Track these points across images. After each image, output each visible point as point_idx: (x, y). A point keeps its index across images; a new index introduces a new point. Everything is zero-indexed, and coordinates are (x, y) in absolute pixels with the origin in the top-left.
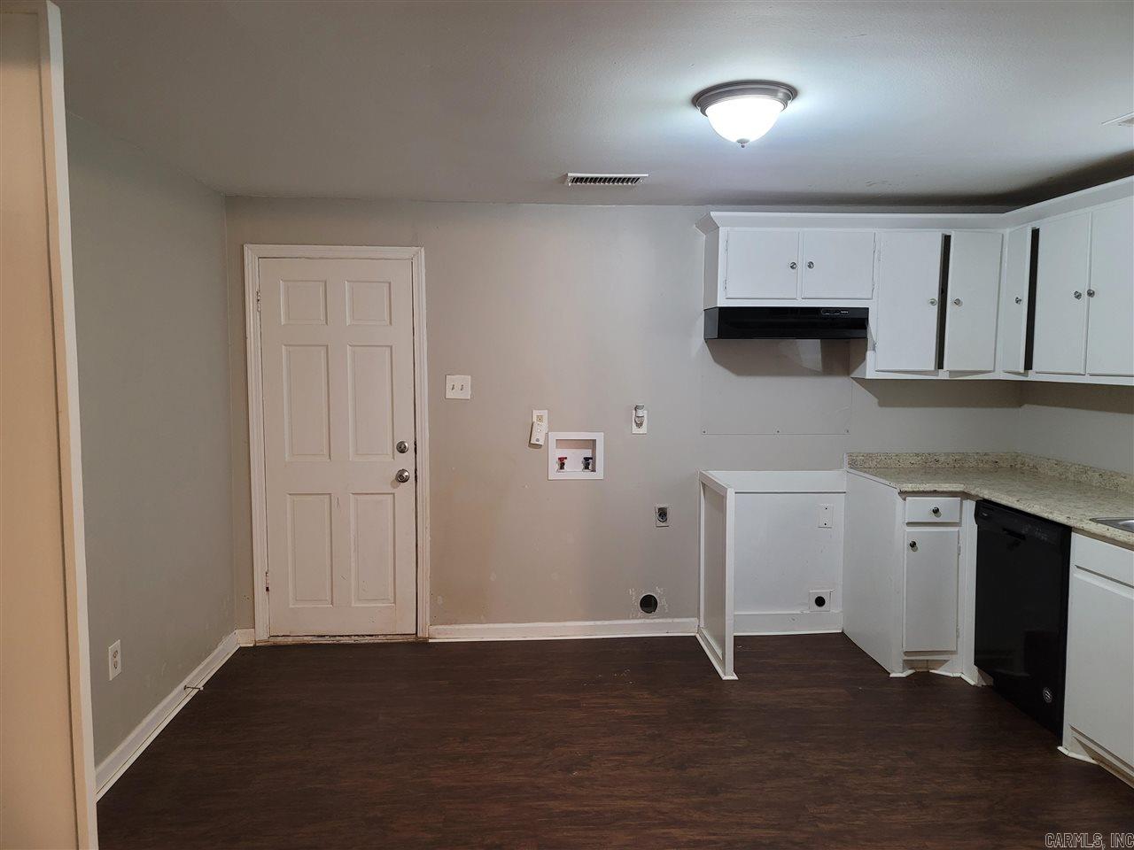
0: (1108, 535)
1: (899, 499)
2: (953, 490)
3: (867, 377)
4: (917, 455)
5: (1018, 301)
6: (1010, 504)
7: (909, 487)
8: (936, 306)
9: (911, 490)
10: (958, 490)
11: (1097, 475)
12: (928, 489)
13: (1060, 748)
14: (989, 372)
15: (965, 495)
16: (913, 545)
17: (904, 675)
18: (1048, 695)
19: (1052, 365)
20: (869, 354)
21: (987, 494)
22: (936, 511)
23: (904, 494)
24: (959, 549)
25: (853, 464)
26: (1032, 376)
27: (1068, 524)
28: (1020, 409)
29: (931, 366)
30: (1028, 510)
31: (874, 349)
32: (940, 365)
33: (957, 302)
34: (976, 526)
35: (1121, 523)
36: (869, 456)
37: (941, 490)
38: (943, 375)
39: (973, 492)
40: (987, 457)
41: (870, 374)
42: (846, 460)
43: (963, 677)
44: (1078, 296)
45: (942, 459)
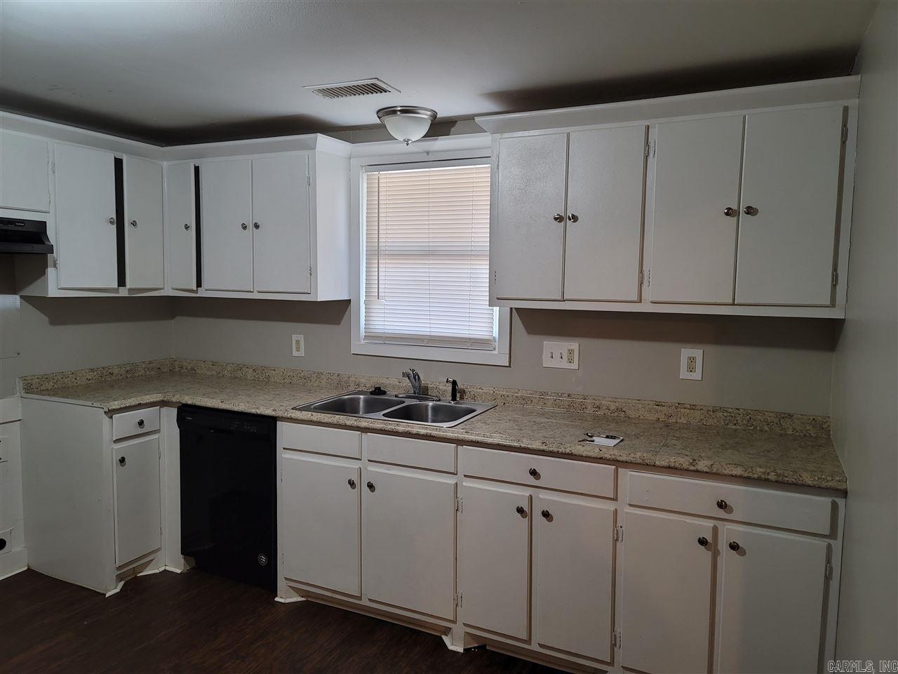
0: (315, 419)
1: (106, 419)
2: (154, 400)
3: (50, 295)
4: (92, 370)
5: (187, 227)
6: (216, 406)
7: (115, 405)
8: (115, 226)
9: (118, 407)
10: (158, 399)
11: (251, 371)
12: (133, 404)
13: (276, 599)
14: (160, 289)
15: (163, 404)
16: (122, 460)
17: (118, 590)
18: (263, 559)
19: (219, 283)
20: (51, 271)
21: (188, 400)
22: (141, 423)
23: (110, 413)
24: (160, 453)
25: (29, 389)
26: (202, 293)
27: (275, 415)
28: (173, 321)
29: (114, 284)
30: (236, 409)
31: (55, 266)
32: (122, 281)
33: (134, 224)
34: (178, 430)
35: (312, 407)
36: (45, 378)
37: (145, 402)
38: (123, 292)
39: (174, 400)
40: (152, 365)
41: (53, 292)
42: (19, 385)
43: (167, 568)
44: (244, 227)
45: (116, 371)
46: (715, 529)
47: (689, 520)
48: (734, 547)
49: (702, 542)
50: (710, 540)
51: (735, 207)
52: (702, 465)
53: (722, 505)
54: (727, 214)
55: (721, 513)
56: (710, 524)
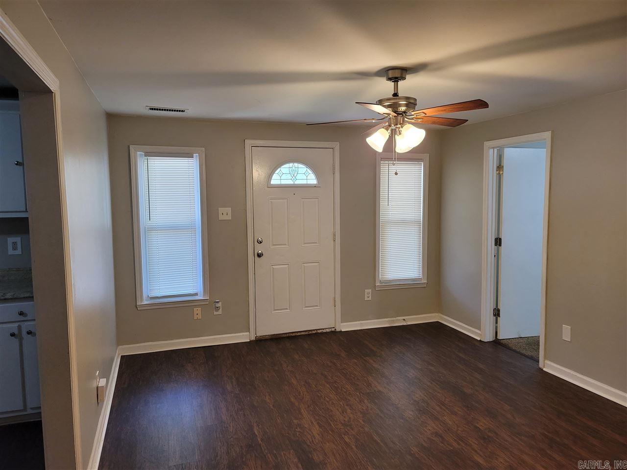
46: (19, 327)
47: (5, 326)
48: (29, 333)
49: (13, 335)
50: (16, 333)
51: (20, 161)
52: (9, 296)
53: (21, 314)
54: (17, 164)
55: (22, 318)
56: (16, 325)
